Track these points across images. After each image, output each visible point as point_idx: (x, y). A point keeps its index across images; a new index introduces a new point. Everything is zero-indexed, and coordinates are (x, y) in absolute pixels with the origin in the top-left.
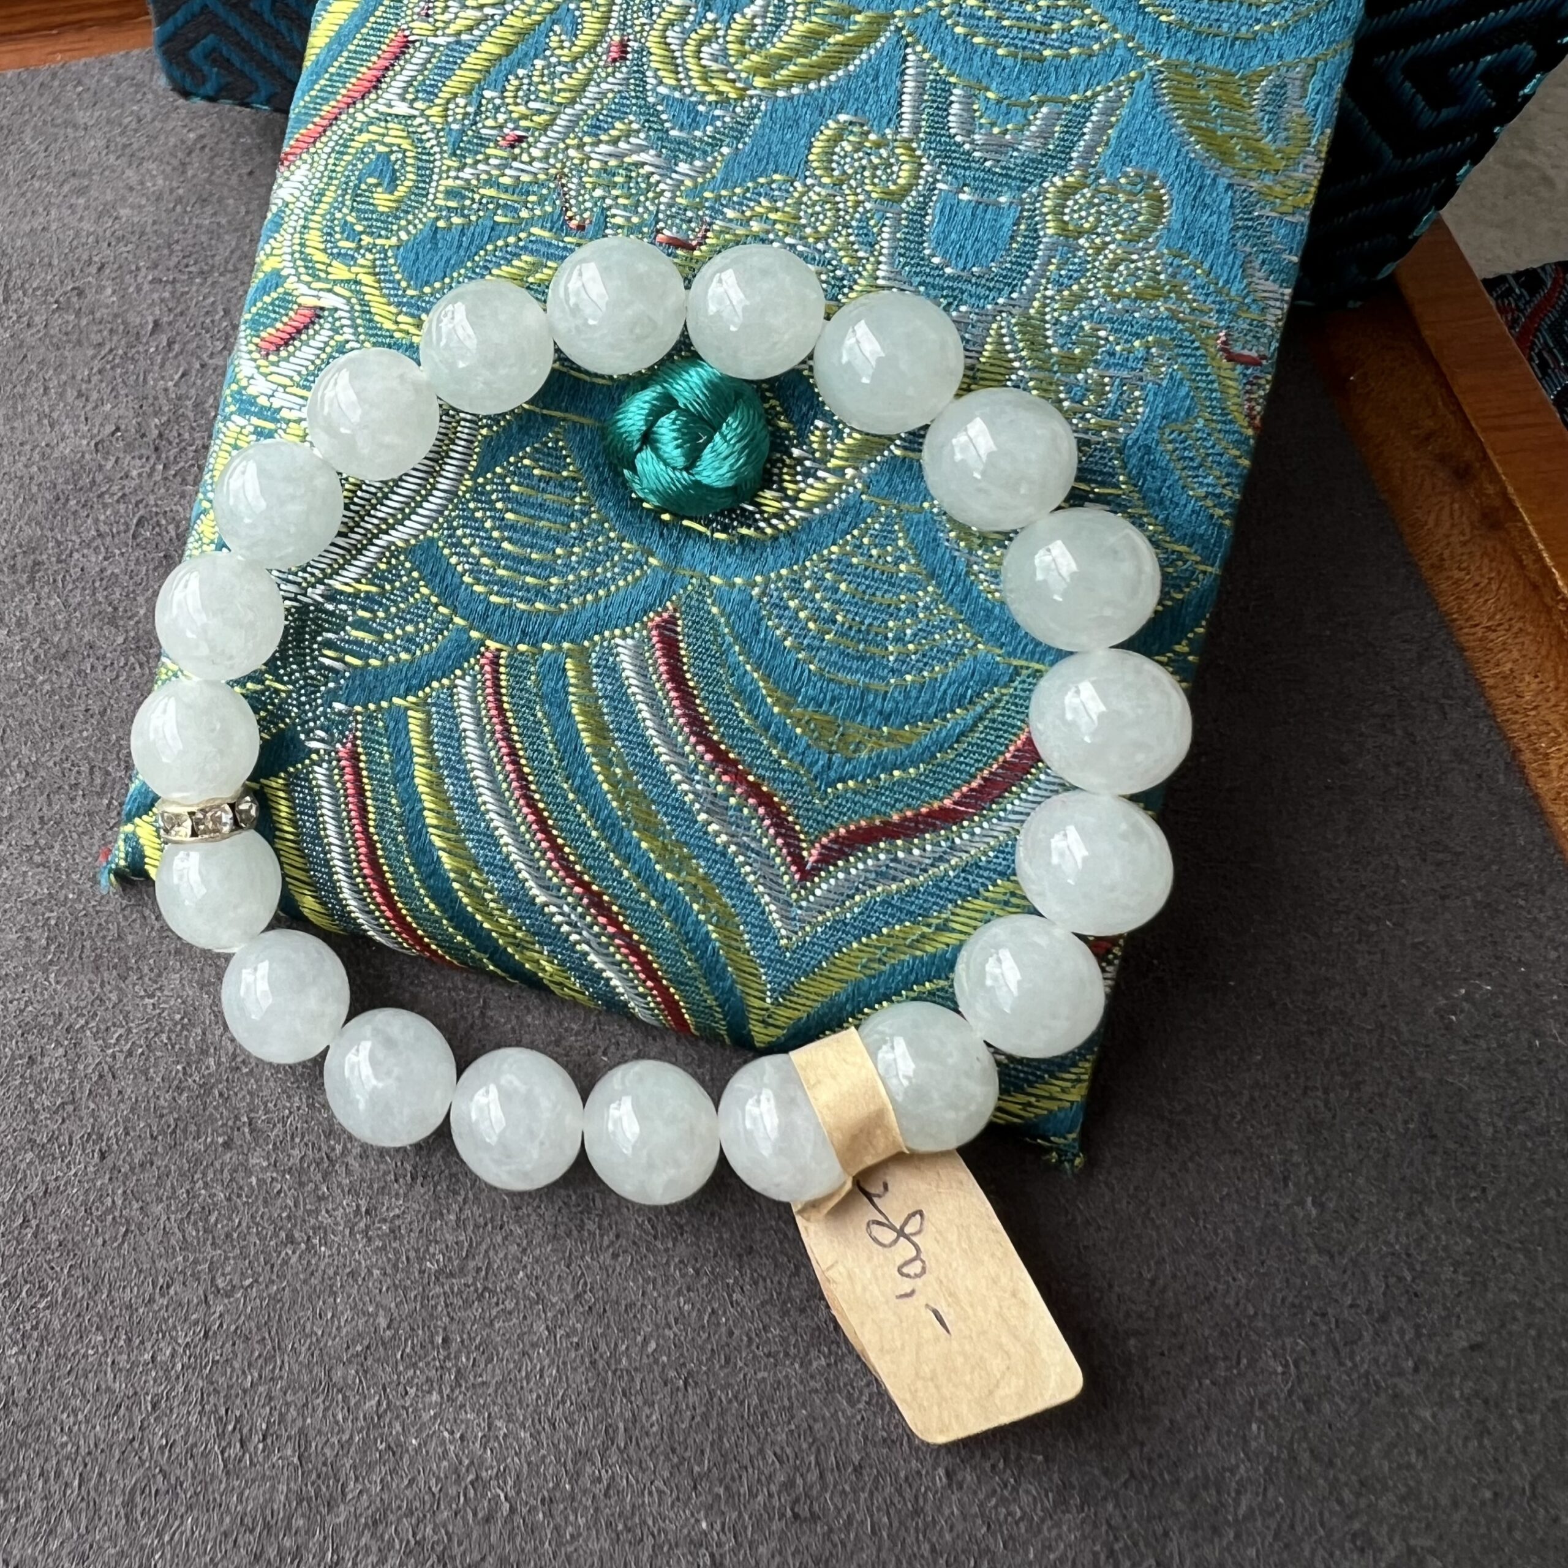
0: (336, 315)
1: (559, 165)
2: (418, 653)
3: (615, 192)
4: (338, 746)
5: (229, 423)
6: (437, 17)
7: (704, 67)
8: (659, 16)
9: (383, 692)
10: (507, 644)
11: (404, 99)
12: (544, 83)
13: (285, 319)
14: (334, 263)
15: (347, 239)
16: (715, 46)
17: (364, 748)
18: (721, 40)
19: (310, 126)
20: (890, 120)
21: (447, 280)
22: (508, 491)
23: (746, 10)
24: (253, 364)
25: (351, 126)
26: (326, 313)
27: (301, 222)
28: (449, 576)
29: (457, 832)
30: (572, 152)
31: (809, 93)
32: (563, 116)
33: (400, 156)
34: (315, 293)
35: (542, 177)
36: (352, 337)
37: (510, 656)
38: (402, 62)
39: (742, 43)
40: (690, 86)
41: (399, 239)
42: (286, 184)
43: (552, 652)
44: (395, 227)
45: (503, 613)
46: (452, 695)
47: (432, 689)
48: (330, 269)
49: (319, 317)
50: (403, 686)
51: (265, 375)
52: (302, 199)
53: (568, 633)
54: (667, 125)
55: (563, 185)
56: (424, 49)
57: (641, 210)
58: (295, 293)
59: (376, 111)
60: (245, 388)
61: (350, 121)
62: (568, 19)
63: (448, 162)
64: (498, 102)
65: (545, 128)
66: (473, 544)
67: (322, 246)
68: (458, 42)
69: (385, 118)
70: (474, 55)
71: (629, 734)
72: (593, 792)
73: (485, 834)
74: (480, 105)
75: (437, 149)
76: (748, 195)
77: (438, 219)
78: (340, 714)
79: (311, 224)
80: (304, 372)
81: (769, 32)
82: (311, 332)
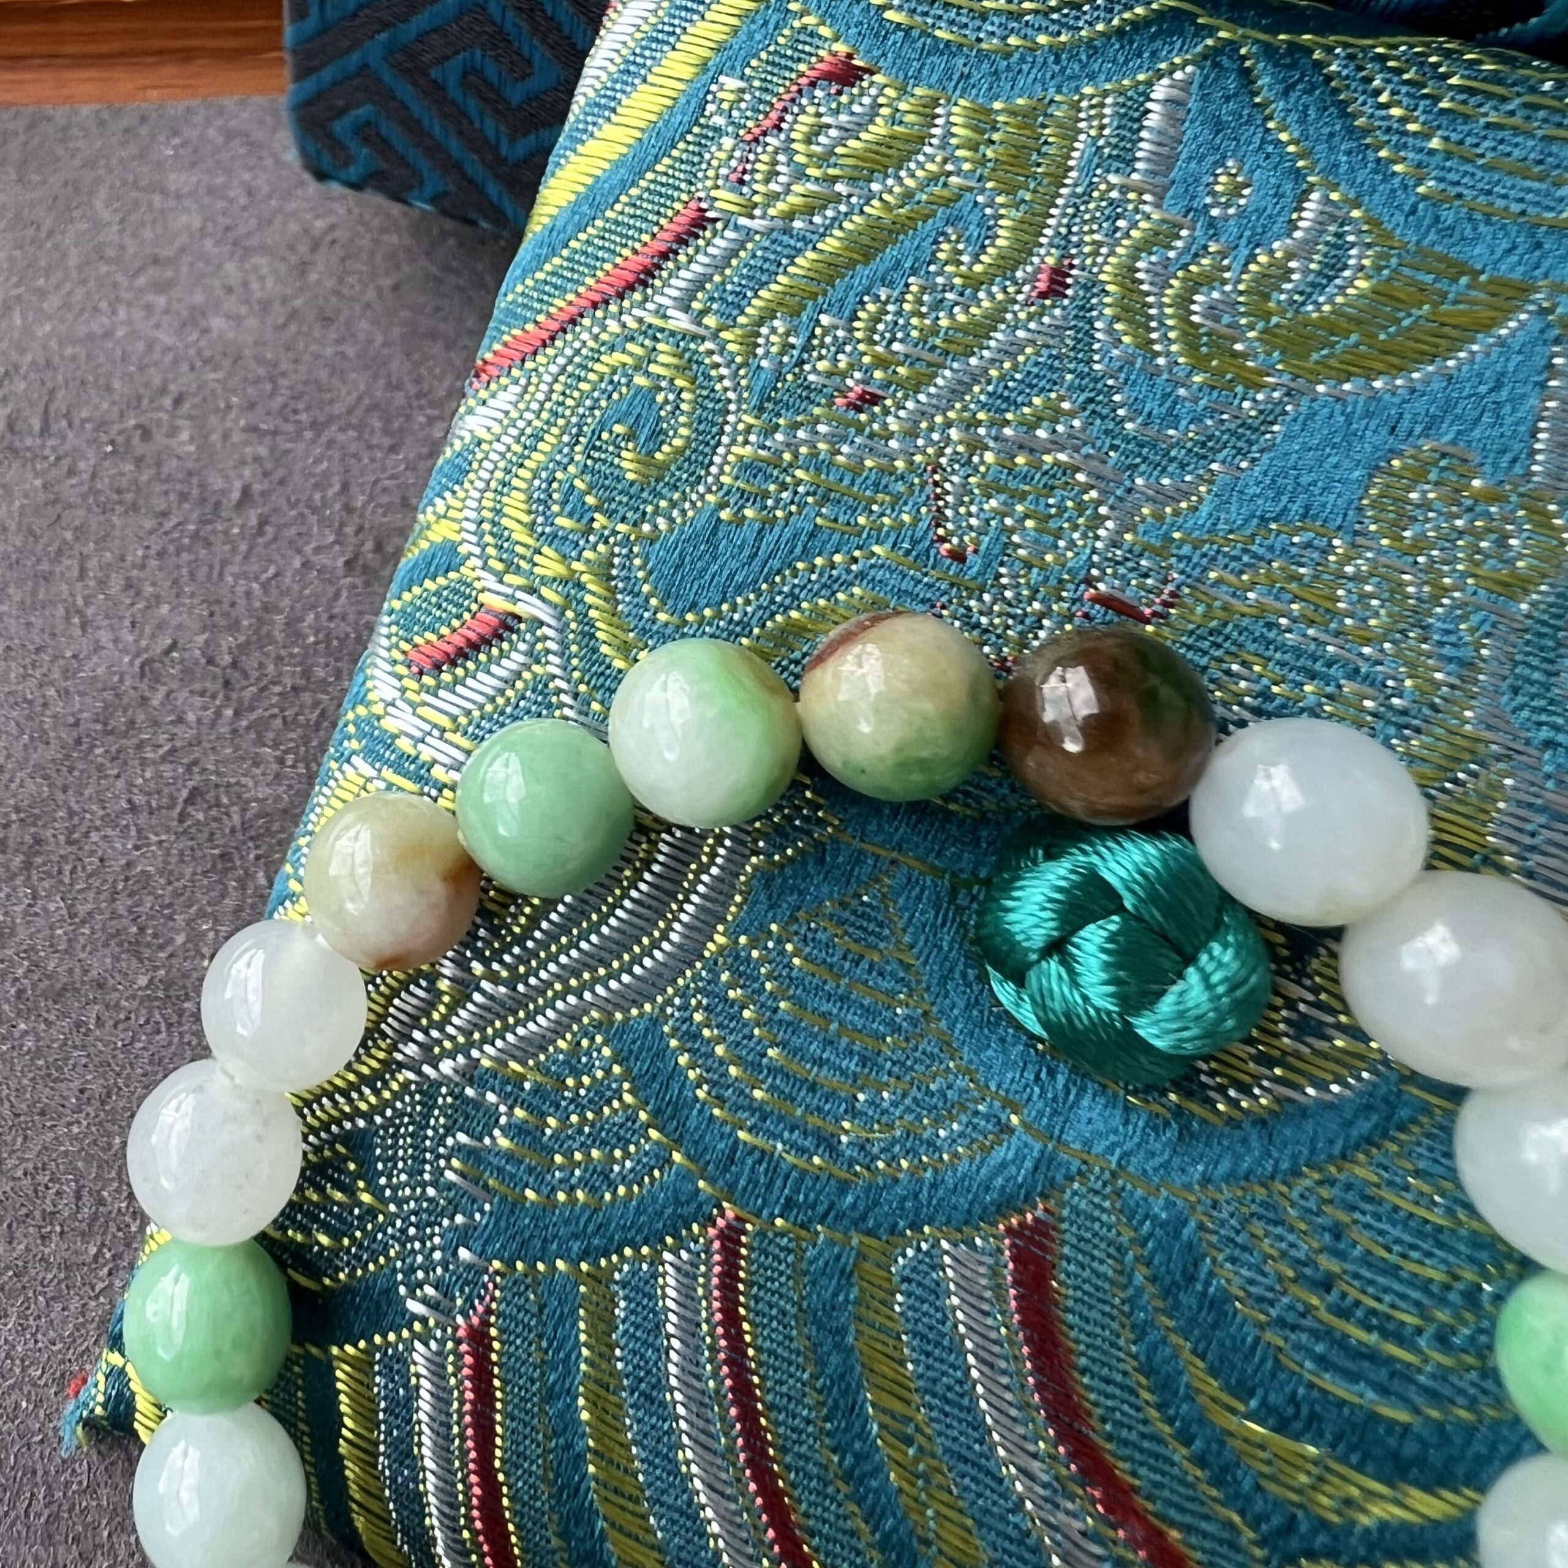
0: (539, 633)
1: (930, 450)
2: (608, 1196)
3: (1019, 508)
4: (460, 1320)
5: (346, 767)
6: (756, 187)
7: (1197, 326)
8: (1127, 235)
9: (543, 1249)
10: (758, 1215)
11: (687, 309)
12: (922, 316)
13: (456, 623)
14: (545, 550)
15: (570, 515)
16: (1216, 295)
17: (502, 1331)
18: (1228, 288)
19: (530, 327)
20: (1514, 461)
21: (725, 607)
22: (789, 966)
23: (1276, 245)
24: (397, 684)
25: (596, 338)
26: (523, 626)
27: (499, 475)
28: (676, 1087)
29: (637, 1501)
30: (954, 434)
31: (1375, 396)
32: (947, 373)
33: (671, 397)
34: (509, 591)
35: (900, 464)
36: (557, 671)
37: (761, 1234)
38: (691, 251)
39: (1267, 297)
40: (1168, 354)
41: (656, 526)
42: (480, 410)
43: (830, 1242)
44: (649, 509)
45: (760, 1162)
46: (655, 1276)
47: (623, 1258)
48: (537, 558)
49: (511, 630)
50: (576, 1246)
51: (413, 705)
52: (504, 439)
53: (864, 1218)
54: (1121, 412)
55: (936, 484)
56: (729, 234)
57: (1062, 543)
58: (477, 585)
59: (640, 320)
60: (379, 718)
61: (596, 330)
62: (975, 218)
63: (749, 419)
64: (840, 333)
65: (916, 385)
66: (721, 1040)
67: (526, 519)
68: (787, 231)
69: (651, 333)
70: (811, 255)
71: (948, 1401)
72: (874, 1484)
73: (682, 1513)
74: (813, 335)
75: (731, 395)
76: (1254, 548)
77: (722, 506)
78: (469, 1267)
79: (515, 482)
80: (476, 714)
81: (1313, 285)
82: (495, 651)
